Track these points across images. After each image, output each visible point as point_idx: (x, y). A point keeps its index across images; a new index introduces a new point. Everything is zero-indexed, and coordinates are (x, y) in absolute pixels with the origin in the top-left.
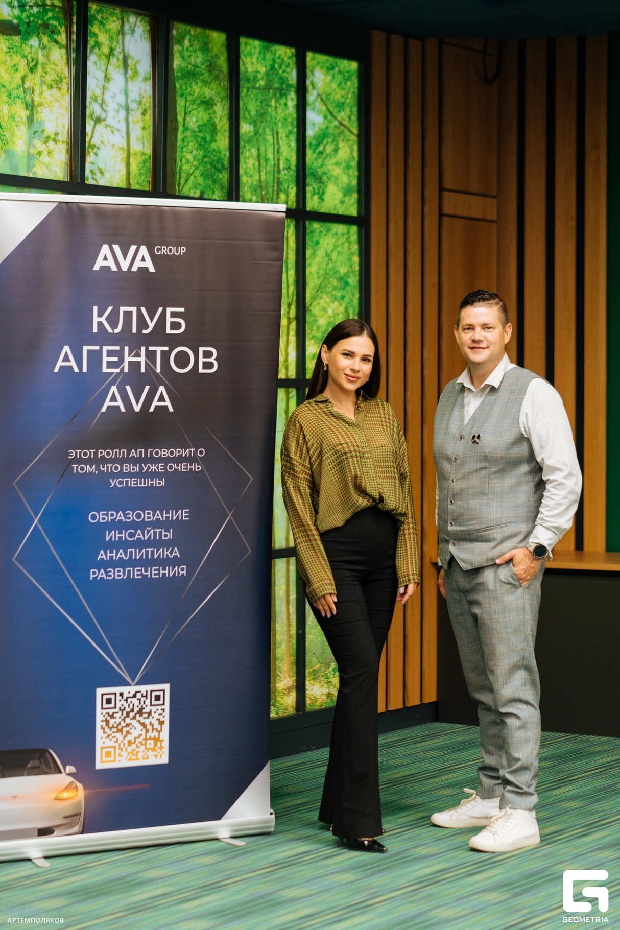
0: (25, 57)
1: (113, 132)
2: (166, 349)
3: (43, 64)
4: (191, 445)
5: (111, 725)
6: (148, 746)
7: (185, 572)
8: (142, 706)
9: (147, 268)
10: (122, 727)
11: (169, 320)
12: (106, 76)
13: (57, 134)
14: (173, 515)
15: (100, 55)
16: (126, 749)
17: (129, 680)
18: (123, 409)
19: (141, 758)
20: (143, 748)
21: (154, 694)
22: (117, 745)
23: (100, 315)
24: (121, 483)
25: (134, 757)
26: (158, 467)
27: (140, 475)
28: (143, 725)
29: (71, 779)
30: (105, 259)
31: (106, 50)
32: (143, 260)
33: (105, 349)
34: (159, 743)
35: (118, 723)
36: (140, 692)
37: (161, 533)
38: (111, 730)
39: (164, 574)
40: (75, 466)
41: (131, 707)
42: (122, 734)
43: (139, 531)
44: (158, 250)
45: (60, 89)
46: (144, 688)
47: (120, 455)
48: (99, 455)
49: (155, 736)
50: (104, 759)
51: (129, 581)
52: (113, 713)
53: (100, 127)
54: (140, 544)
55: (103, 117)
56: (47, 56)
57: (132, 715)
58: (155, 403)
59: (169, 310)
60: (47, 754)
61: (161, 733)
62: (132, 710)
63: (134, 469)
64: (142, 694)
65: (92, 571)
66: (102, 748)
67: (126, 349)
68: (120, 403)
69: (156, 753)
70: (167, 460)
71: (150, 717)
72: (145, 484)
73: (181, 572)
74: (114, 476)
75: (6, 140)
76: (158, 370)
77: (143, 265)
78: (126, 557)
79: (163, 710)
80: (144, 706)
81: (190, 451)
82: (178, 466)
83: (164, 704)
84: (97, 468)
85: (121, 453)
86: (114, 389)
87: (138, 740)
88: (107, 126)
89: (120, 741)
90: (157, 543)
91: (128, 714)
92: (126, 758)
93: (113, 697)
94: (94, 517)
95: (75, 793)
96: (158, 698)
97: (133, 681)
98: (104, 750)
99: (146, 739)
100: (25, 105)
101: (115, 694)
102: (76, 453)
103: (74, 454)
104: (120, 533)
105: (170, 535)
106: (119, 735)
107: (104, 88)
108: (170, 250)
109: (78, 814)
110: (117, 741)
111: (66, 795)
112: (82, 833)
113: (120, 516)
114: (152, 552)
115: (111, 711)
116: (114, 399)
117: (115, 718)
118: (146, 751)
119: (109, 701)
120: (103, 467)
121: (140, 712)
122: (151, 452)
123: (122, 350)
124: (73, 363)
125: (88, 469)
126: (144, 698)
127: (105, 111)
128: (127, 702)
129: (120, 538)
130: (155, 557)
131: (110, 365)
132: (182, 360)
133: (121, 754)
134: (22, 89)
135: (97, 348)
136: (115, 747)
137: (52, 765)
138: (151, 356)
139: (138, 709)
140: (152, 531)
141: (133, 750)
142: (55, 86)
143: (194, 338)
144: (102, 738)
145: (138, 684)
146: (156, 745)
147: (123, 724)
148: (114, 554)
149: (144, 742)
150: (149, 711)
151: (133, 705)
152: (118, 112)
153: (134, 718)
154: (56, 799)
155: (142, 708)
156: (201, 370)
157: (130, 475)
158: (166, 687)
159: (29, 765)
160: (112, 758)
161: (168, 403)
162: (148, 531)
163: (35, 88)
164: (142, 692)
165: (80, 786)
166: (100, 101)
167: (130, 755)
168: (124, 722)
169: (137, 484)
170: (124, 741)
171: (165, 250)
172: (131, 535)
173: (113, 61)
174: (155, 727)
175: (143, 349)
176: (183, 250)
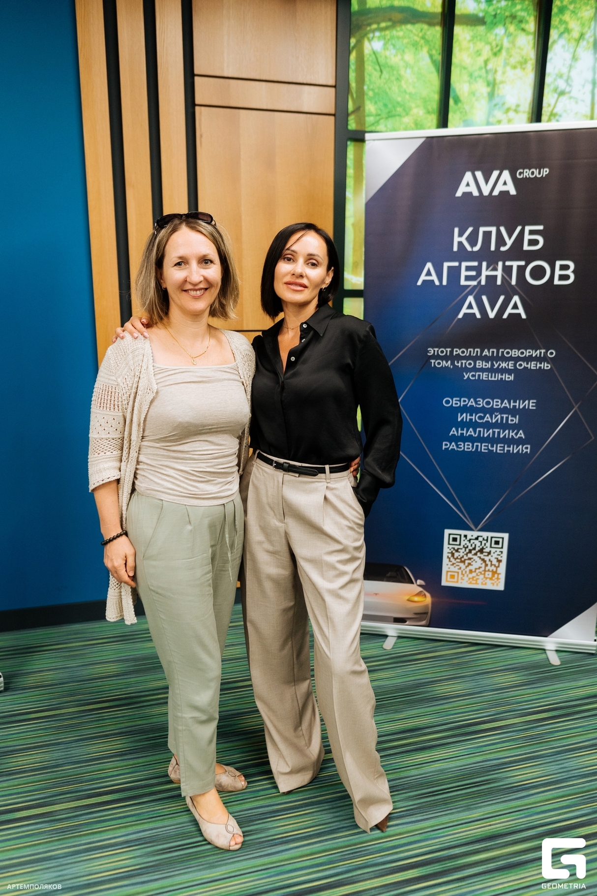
0: (490, 44)
1: (577, 102)
2: (523, 263)
3: (508, 49)
4: (541, 346)
5: (455, 557)
6: (487, 576)
7: (529, 451)
8: (483, 547)
9: (508, 192)
10: (465, 560)
11: (527, 237)
12: (574, 57)
13: (518, 106)
14: (520, 405)
15: (569, 40)
16: (467, 576)
17: (473, 527)
18: (478, 316)
19: (480, 583)
20: (482, 576)
21: (494, 540)
22: (460, 571)
23: (461, 235)
24: (473, 376)
25: (474, 582)
26: (508, 365)
27: (491, 370)
28: (483, 560)
29: (421, 589)
30: (468, 185)
31: (576, 34)
32: (505, 183)
33: (464, 264)
34: (496, 576)
35: (461, 556)
36: (482, 536)
37: (507, 418)
38: (455, 560)
39: (508, 451)
40: (433, 361)
41: (473, 546)
42: (465, 564)
43: (488, 415)
44: (520, 174)
45: (524, 69)
46: (485, 534)
47: (474, 353)
48: (455, 353)
49: (493, 570)
50: (449, 579)
51: (477, 453)
52: (458, 549)
53: (563, 99)
54: (488, 426)
55: (568, 89)
56: (513, 43)
57: (473, 552)
58: (509, 310)
59: (528, 228)
60: (402, 569)
61: (498, 569)
62: (474, 549)
63: (486, 365)
64: (484, 539)
65: (444, 443)
66: (447, 572)
67: (484, 264)
68: (475, 311)
69: (493, 582)
70: (517, 359)
71: (490, 556)
72: (495, 377)
73: (525, 451)
74: (468, 370)
75: (466, 112)
76: (514, 282)
77: (505, 188)
78: (475, 434)
79: (502, 552)
80: (485, 547)
81: (541, 353)
82: (527, 364)
83: (502, 548)
84: (452, 363)
85: (475, 352)
86: (471, 299)
87: (477, 571)
88: (571, 98)
89: (462, 569)
90: (504, 426)
91: (470, 551)
92: (467, 581)
93: (458, 537)
94: (447, 402)
95: (425, 599)
96: (497, 543)
97: (476, 528)
98: (449, 574)
99: (485, 571)
100: (486, 84)
101: (460, 535)
102: (434, 351)
103: (432, 352)
104: (471, 415)
105: (516, 420)
106: (462, 565)
107: (571, 67)
108: (533, 173)
109: (426, 613)
110: (460, 568)
111: (416, 599)
112: (428, 626)
113: (472, 403)
114: (499, 433)
115: (456, 547)
116: (470, 306)
117: (460, 552)
118: (484, 579)
119: (455, 540)
120: (458, 363)
121: (481, 551)
122: (503, 352)
123: (480, 266)
124: (434, 277)
125: (444, 363)
126: (485, 542)
127: (570, 86)
128: (470, 542)
129: (471, 420)
130: (501, 436)
131: (468, 278)
132: (538, 273)
133: (463, 578)
134: (484, 71)
135: (456, 264)
136: (458, 573)
137: (406, 577)
138: (508, 270)
139: (479, 549)
140: (499, 416)
141: (473, 577)
142: (519, 67)
143: (550, 254)
144: (447, 565)
145: (480, 530)
146: (493, 576)
147: (465, 557)
148: (465, 432)
149: (483, 573)
150: (489, 551)
151: (475, 545)
152: (584, 86)
153: (476, 554)
154: (408, 600)
155: (483, 549)
156: (557, 282)
157: (482, 370)
158: (506, 536)
159: (389, 575)
160: (455, 580)
161: (521, 311)
162: (496, 416)
163: (498, 69)
164: (483, 537)
165: (428, 595)
166: (565, 77)
167: (471, 580)
168: (467, 556)
169: (488, 377)
170: (466, 570)
171: (527, 173)
172: (480, 418)
173: (583, 43)
174: (493, 563)
175: (500, 264)
176: (545, 172)
